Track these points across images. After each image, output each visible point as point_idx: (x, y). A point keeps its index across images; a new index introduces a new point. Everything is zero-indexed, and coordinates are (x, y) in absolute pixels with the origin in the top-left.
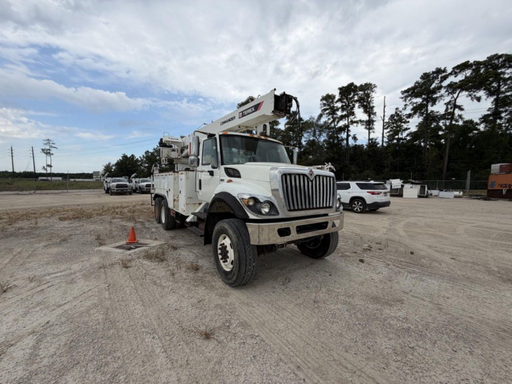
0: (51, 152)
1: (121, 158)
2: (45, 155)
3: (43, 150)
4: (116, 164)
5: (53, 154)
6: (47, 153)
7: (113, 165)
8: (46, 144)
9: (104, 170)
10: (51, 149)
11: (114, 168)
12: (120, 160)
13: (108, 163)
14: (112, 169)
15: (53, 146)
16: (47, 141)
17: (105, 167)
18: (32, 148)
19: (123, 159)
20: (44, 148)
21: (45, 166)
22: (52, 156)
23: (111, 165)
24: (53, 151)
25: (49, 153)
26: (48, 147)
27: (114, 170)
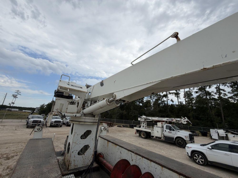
0: (17, 96)
1: (51, 102)
2: (13, 97)
3: (13, 95)
4: (47, 105)
5: (17, 97)
6: (15, 96)
7: (45, 105)
8: (16, 92)
9: (40, 107)
10: (18, 95)
11: (45, 107)
12: (50, 103)
13: (43, 104)
14: (44, 107)
15: (20, 93)
16: (17, 91)
17: (41, 106)
18: (7, 93)
19: (52, 102)
20: (14, 94)
21: (11, 103)
22: (17, 98)
23: (44, 105)
24: (18, 96)
25: (16, 97)
26: (16, 94)
27: (46, 107)
